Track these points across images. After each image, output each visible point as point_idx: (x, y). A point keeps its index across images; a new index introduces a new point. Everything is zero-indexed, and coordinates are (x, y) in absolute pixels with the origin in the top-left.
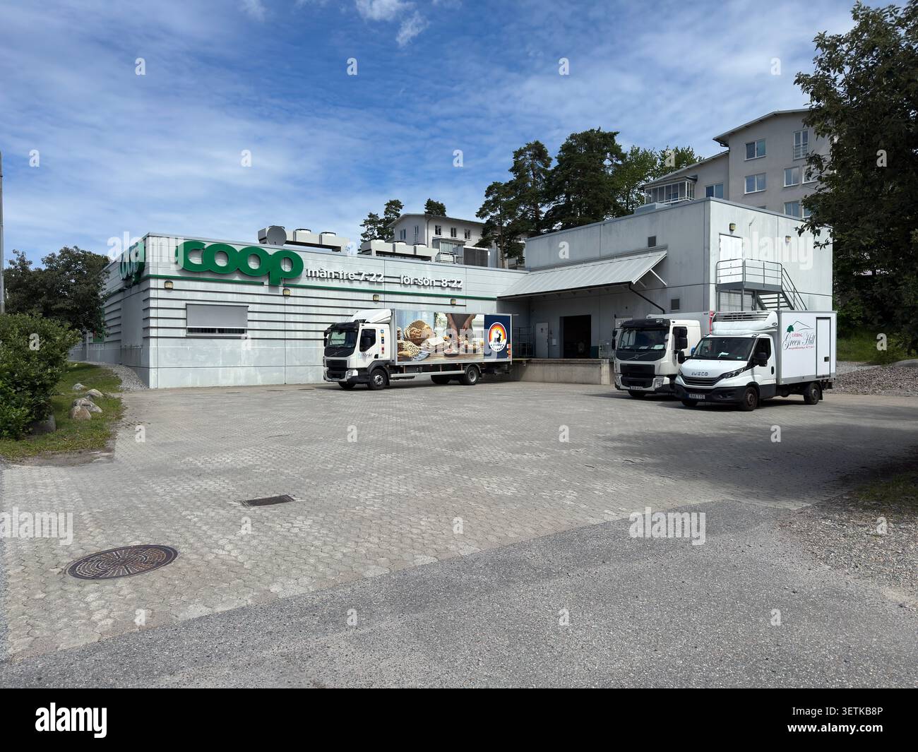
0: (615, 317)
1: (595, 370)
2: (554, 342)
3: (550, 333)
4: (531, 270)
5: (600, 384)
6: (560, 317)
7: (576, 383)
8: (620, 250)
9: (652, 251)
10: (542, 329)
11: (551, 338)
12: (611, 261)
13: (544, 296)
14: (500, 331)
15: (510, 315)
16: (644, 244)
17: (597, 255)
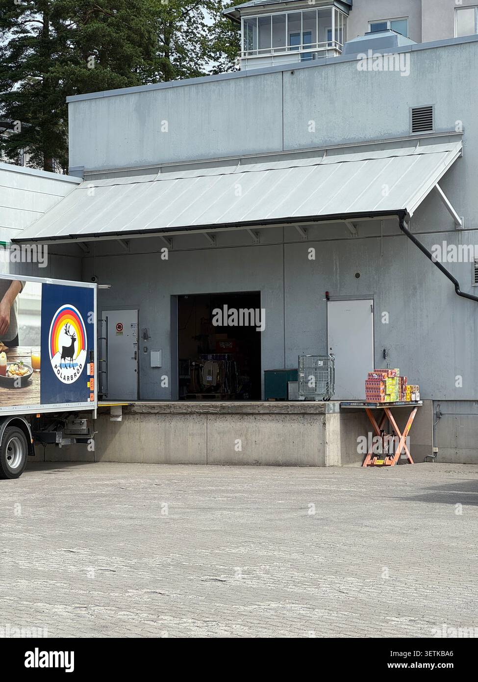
0: (328, 298)
1: (311, 429)
2: (157, 358)
3: (144, 335)
4: (87, 175)
5: (324, 465)
6: (173, 297)
7: (257, 463)
8: (338, 137)
9: (421, 141)
10: (119, 327)
11: (146, 350)
12: (317, 160)
13: (127, 242)
14: (74, 329)
15: (93, 286)
16: (403, 125)
17: (275, 145)
